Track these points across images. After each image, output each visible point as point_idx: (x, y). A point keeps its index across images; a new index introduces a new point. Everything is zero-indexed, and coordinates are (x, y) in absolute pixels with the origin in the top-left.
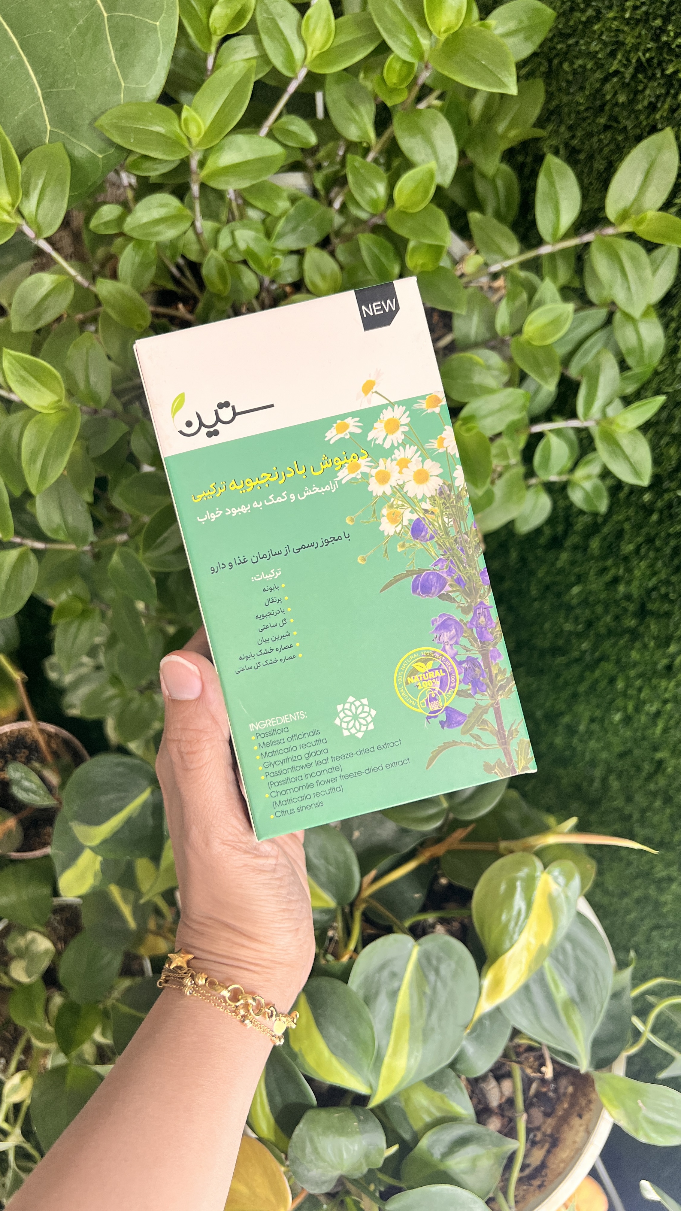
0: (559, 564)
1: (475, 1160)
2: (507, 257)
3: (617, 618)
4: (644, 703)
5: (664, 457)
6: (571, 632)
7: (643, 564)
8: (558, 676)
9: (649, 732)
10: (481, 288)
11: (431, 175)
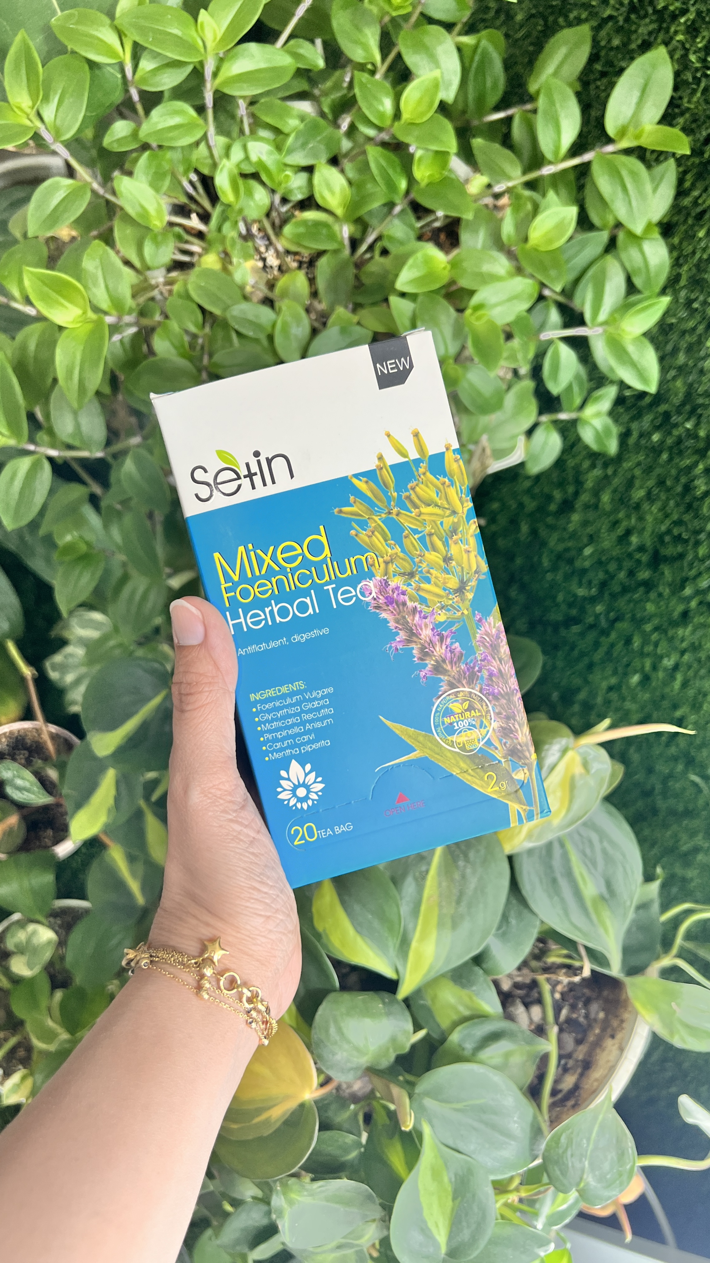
0: (571, 527)
1: (507, 1055)
2: (509, 178)
3: (631, 573)
4: (661, 657)
5: (671, 392)
6: (584, 598)
7: (654, 509)
8: (572, 648)
9: (667, 690)
10: (486, 206)
11: (436, 86)
